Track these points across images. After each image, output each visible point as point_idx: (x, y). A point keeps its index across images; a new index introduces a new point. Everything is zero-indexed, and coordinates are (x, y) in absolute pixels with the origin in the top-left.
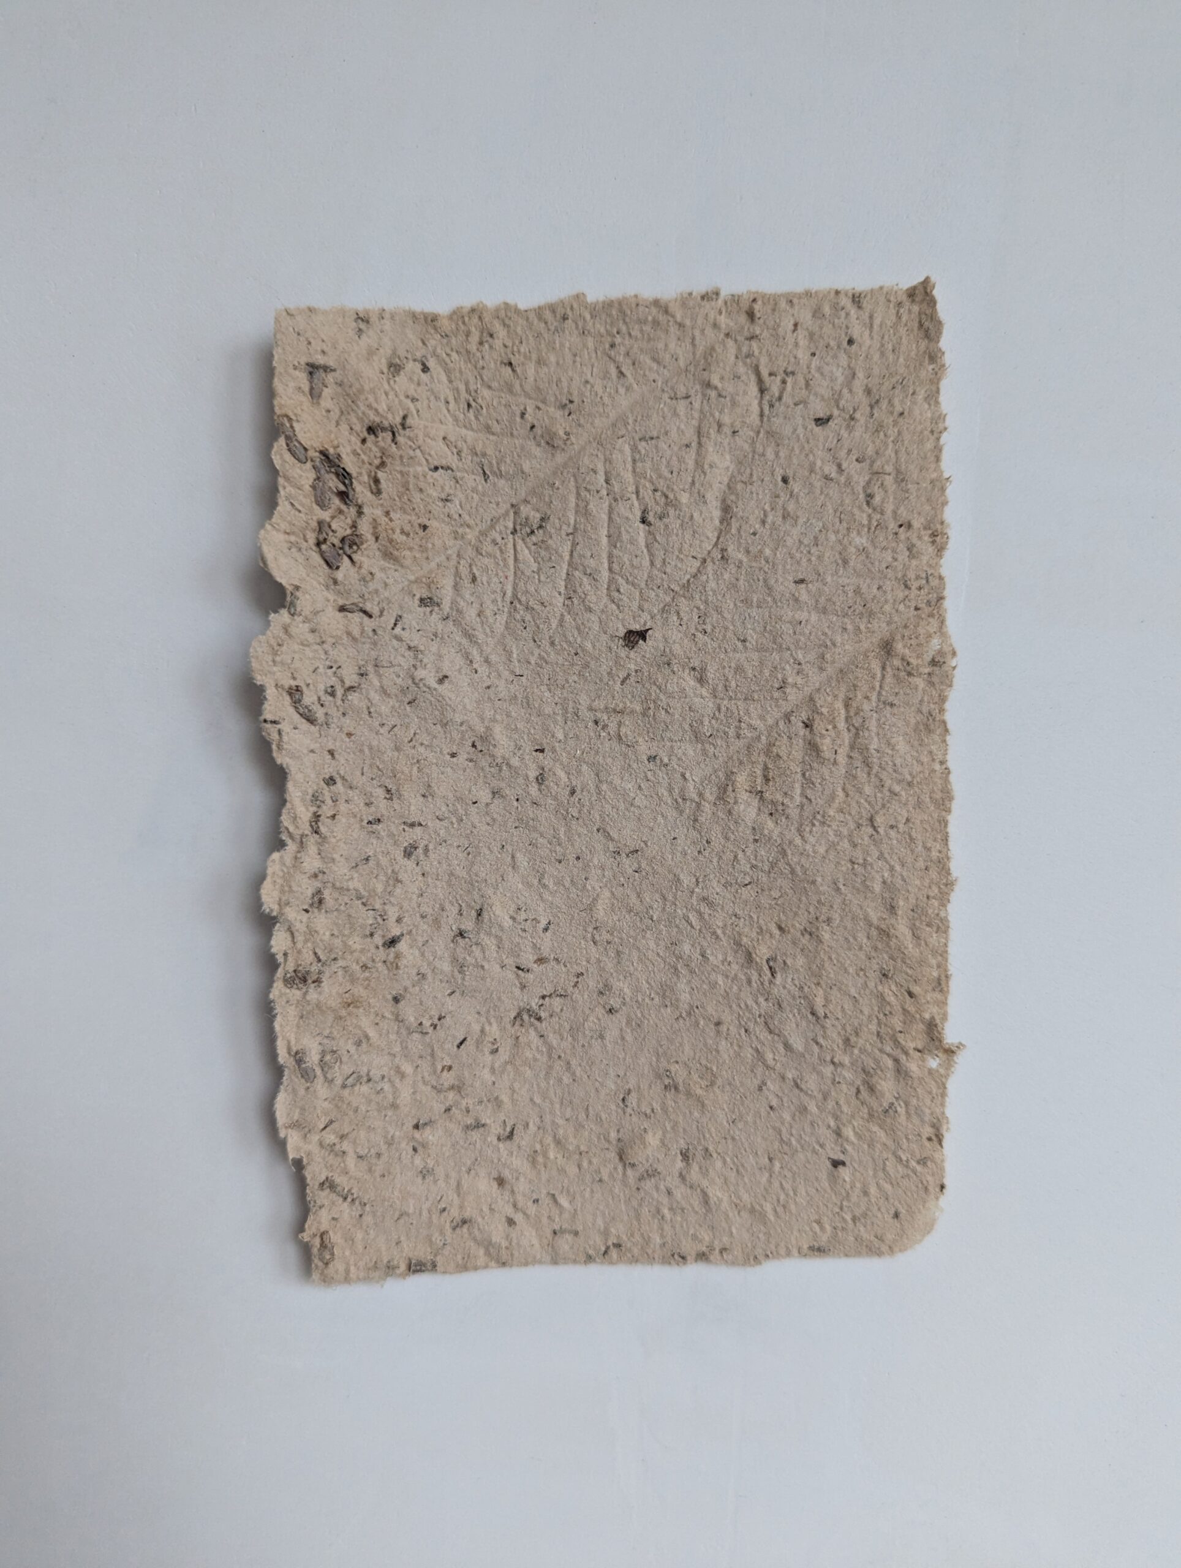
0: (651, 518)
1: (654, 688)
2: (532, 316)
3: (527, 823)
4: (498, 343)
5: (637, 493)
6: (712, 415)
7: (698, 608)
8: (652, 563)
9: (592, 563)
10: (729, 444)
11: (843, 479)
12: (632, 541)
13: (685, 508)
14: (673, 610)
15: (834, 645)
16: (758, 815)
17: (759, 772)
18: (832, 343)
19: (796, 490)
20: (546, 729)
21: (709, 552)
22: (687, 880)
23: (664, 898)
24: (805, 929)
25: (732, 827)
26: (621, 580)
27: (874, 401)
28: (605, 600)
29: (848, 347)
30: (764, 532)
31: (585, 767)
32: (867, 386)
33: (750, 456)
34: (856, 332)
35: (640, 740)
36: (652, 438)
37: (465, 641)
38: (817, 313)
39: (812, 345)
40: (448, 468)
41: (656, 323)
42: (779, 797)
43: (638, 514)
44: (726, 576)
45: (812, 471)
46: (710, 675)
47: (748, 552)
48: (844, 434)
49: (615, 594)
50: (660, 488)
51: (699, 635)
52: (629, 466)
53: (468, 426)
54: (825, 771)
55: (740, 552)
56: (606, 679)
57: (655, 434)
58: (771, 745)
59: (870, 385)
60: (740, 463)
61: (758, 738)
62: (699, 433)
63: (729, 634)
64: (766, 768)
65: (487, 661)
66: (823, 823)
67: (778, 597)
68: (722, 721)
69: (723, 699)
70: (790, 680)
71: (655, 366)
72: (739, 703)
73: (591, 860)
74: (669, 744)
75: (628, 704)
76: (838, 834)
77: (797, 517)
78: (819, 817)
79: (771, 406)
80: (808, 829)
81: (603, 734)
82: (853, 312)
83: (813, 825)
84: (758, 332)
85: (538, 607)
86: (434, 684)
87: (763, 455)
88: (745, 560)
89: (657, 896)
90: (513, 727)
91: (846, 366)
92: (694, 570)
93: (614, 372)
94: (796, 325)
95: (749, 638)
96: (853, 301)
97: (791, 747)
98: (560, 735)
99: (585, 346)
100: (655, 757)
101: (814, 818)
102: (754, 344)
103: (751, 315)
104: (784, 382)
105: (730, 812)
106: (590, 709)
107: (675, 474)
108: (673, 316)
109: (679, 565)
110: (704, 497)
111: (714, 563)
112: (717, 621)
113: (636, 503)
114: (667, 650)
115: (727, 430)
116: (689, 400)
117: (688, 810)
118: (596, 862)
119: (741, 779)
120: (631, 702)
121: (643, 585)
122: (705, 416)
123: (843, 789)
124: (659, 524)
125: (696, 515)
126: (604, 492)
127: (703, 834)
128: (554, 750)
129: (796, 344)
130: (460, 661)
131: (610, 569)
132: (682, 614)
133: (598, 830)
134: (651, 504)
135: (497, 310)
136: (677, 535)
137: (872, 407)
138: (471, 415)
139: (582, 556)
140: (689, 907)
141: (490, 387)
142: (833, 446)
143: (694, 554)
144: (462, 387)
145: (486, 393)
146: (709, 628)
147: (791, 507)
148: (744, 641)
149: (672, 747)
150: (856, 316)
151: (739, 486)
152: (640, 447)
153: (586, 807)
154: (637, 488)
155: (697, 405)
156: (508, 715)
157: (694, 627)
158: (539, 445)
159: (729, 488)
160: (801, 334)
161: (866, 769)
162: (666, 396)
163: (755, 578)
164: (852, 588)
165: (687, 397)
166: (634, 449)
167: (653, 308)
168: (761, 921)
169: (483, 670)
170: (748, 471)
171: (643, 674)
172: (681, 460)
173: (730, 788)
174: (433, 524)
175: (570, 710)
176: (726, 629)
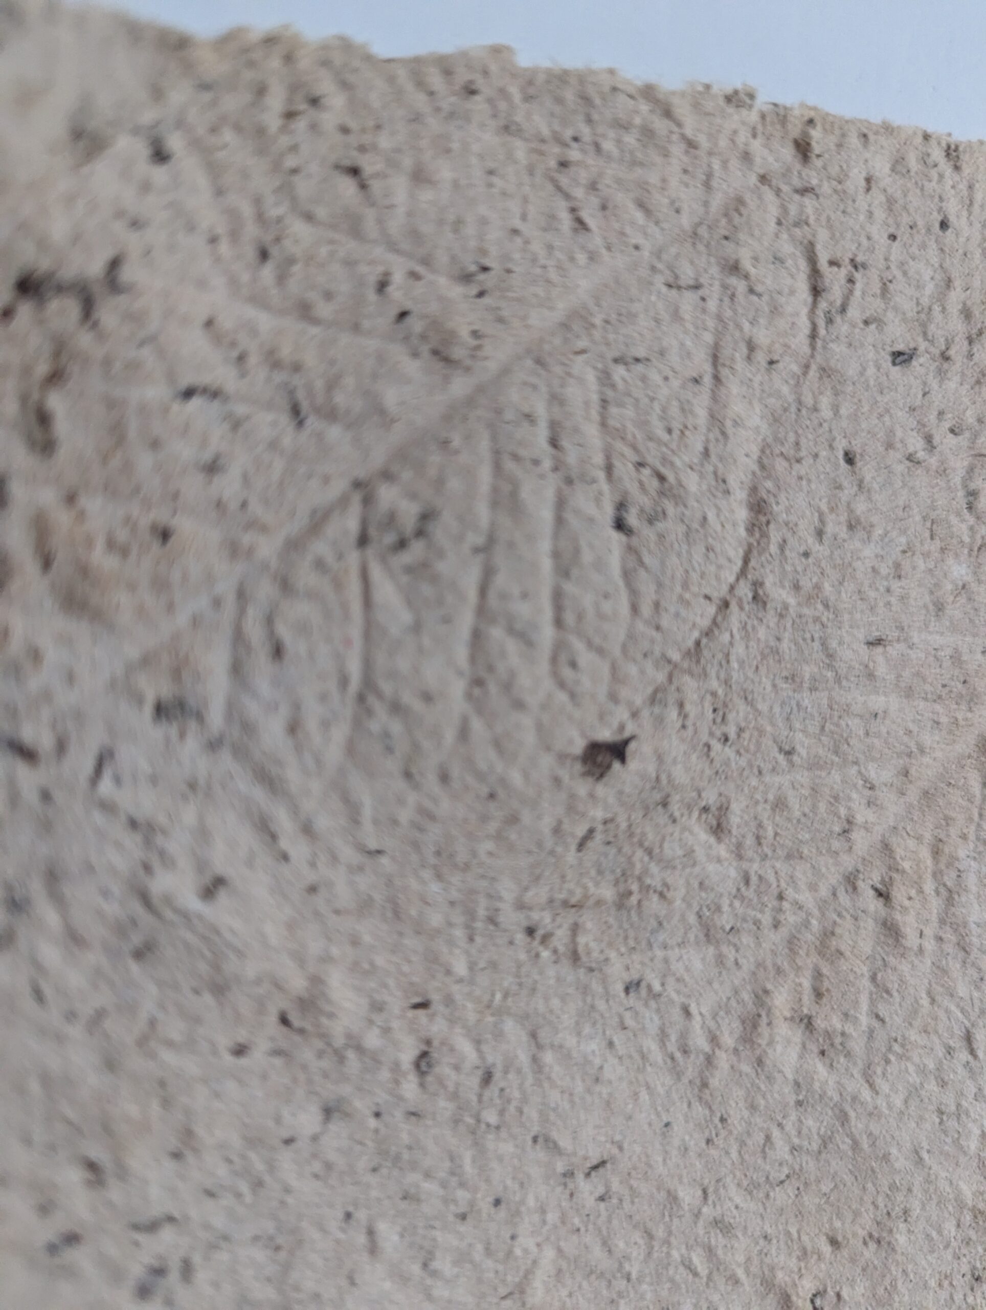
0: (632, 519)
1: (639, 853)
2: (402, 74)
3: (397, 1158)
4: (329, 119)
5: (609, 469)
6: (739, 327)
7: (714, 694)
8: (635, 609)
9: (523, 610)
10: (761, 384)
11: (933, 461)
12: (600, 565)
13: (692, 503)
14: (672, 698)
15: (922, 751)
16: (801, 1057)
17: (807, 983)
18: (921, 223)
19: (868, 478)
20: (432, 959)
21: (732, 588)
22: (688, 1196)
23: (650, 1235)
24: (871, 1236)
25: (763, 1087)
26: (579, 646)
27: (974, 331)
28: (548, 684)
29: (941, 233)
30: (820, 550)
31: (509, 1026)
32: (964, 304)
33: (793, 409)
34: (953, 208)
35: (613, 955)
36: (637, 360)
37: (259, 794)
38: (898, 164)
39: (891, 221)
40: (214, 394)
41: (648, 133)
42: (836, 1023)
43: (609, 511)
44: (762, 633)
45: (889, 446)
46: (735, 819)
47: (797, 587)
48: (934, 384)
49: (567, 673)
50: (650, 460)
51: (717, 746)
52: (594, 414)
53: (258, 300)
54: (905, 967)
55: (783, 587)
56: (549, 843)
57: (641, 352)
58: (828, 934)
59: (969, 303)
60: (776, 420)
61: (806, 924)
62: (715, 359)
63: (767, 742)
64: (818, 975)
65: (307, 829)
66: (900, 1057)
67: (843, 671)
68: (750, 900)
69: (751, 860)
70: (859, 819)
71: (639, 216)
72: (778, 865)
73: (522, 1202)
74: (659, 953)
75: (592, 889)
76: (922, 1070)
77: (872, 526)
78: (896, 1047)
79: (830, 321)
80: (879, 1070)
81: (545, 954)
82: (948, 171)
83: (888, 1062)
84: (814, 182)
85: (417, 705)
86: (193, 903)
87: (816, 409)
88: (792, 601)
89: (637, 1236)
90: (366, 966)
91: (937, 265)
92: (705, 623)
93: (566, 221)
94: (868, 180)
95: (799, 748)
96: (948, 155)
97: (857, 934)
98: (461, 968)
99: (510, 157)
100: (638, 984)
101: (890, 1049)
102: (809, 203)
103: (803, 149)
104: (851, 281)
105: (760, 1062)
106: (520, 906)
107: (676, 433)
108: (679, 125)
109: (683, 612)
110: (724, 481)
111: (741, 608)
112: (746, 719)
113: (605, 487)
114: (664, 777)
115: (761, 358)
116: (700, 292)
117: (691, 1067)
118: (531, 1202)
119: (781, 1000)
120: (597, 884)
121: (617, 652)
122: (725, 327)
123: (929, 993)
124: (648, 533)
125: (711, 516)
126: (547, 464)
127: (714, 1107)
128: (449, 1001)
129: (870, 214)
130: (247, 838)
131: (559, 622)
132: (688, 707)
133: (535, 1139)
134: (633, 488)
135: (325, 47)
136: (679, 555)
137: (971, 341)
138: (268, 272)
139: (504, 596)
140: (691, 1242)
141: (309, 217)
142: (918, 402)
143: (707, 591)
144: (247, 210)
145: (298, 228)
146: (732, 731)
147: (861, 507)
148: (789, 753)
149: (666, 961)
150: (951, 183)
151: (780, 465)
152: (616, 378)
153: (514, 1104)
154: (608, 457)
155: (712, 305)
156: (355, 942)
157: (706, 731)
158: (415, 355)
159: (763, 467)
160: (878, 198)
161: (961, 954)
162: (659, 281)
163: (808, 636)
164: (949, 652)
165: (697, 287)
166: (605, 378)
167: (641, 100)
168: (805, 1238)
169: (298, 850)
170: (792, 438)
171: (617, 826)
172: (685, 409)
173: (764, 1020)
174: (184, 525)
175: (481, 912)
176: (761, 732)
